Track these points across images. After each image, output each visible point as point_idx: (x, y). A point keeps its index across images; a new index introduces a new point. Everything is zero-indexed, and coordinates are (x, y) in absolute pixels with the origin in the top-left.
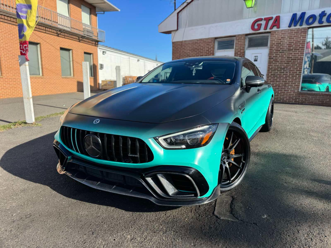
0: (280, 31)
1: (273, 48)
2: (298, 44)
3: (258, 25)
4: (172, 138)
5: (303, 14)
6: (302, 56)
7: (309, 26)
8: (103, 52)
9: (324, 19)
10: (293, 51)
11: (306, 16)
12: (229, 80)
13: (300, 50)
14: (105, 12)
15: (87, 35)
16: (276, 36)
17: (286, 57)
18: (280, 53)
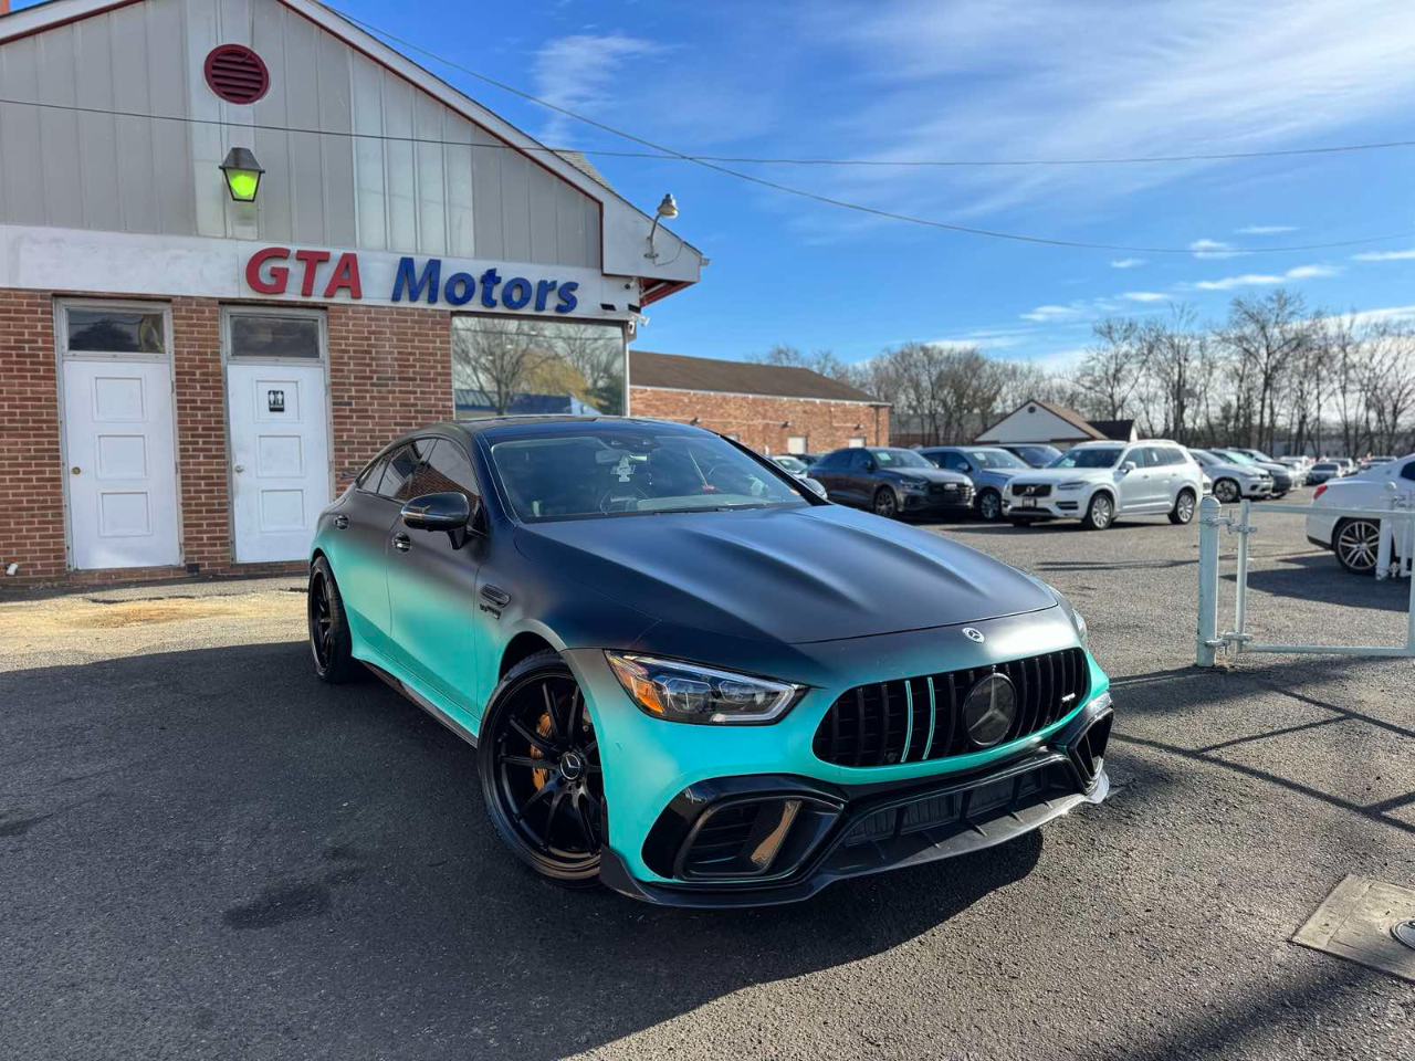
0: (361, 309)
1: (346, 368)
2: (429, 361)
3: (275, 273)
5: (434, 266)
6: (450, 404)
7: (455, 308)
9: (497, 293)
10: (418, 382)
11: (445, 275)
13: (439, 383)
16: (351, 323)
17: (398, 403)
18: (372, 385)
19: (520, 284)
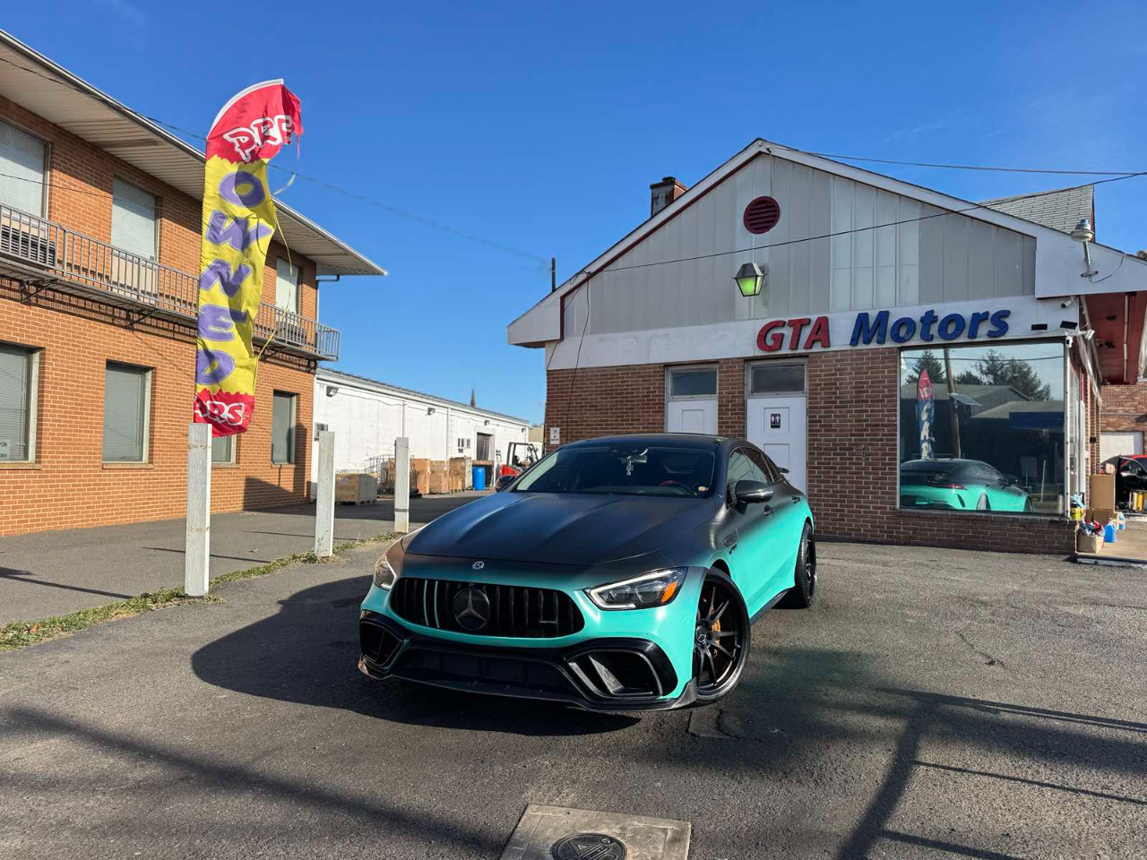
0: (831, 354)
1: (818, 397)
2: (878, 387)
3: (774, 337)
4: (611, 592)
5: (884, 316)
7: (899, 345)
8: (329, 389)
9: (934, 329)
10: (870, 403)
11: (892, 321)
12: (702, 489)
14: (341, 277)
15: (289, 343)
16: (823, 364)
17: (854, 419)
18: (836, 407)
19: (955, 319)
